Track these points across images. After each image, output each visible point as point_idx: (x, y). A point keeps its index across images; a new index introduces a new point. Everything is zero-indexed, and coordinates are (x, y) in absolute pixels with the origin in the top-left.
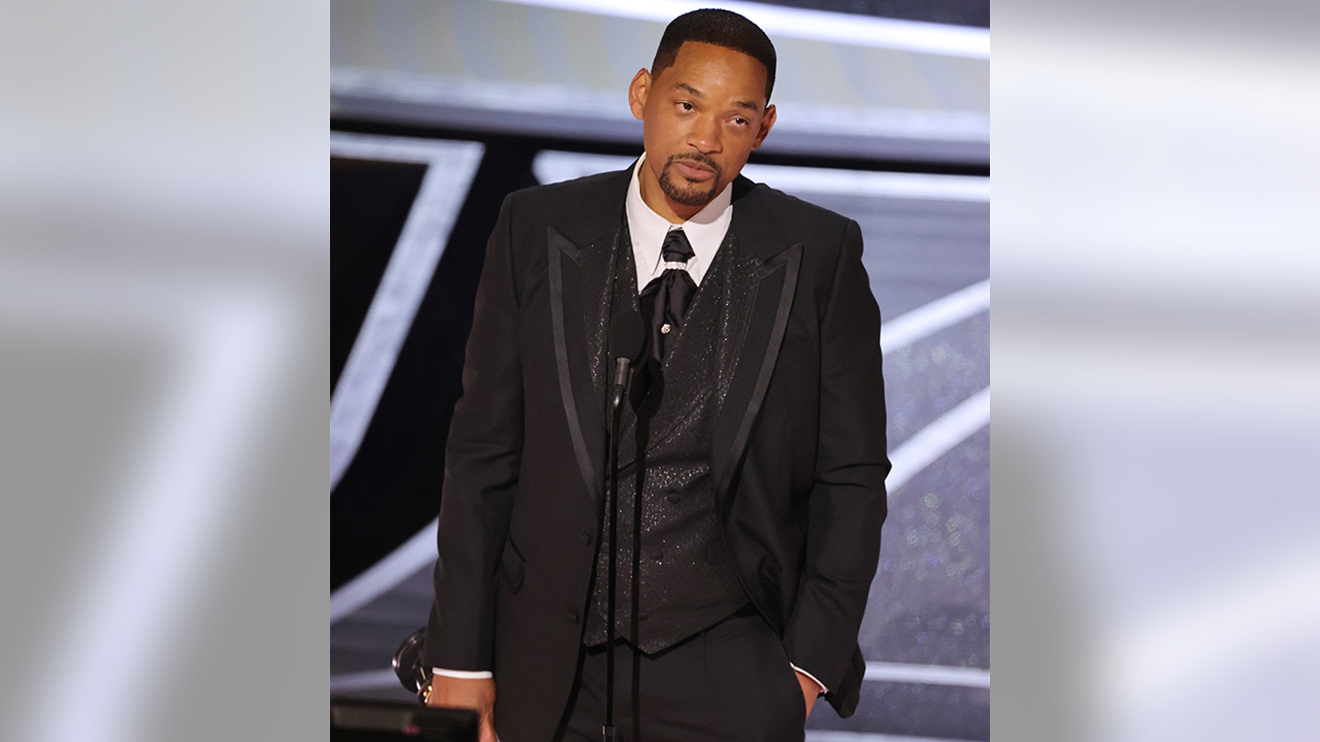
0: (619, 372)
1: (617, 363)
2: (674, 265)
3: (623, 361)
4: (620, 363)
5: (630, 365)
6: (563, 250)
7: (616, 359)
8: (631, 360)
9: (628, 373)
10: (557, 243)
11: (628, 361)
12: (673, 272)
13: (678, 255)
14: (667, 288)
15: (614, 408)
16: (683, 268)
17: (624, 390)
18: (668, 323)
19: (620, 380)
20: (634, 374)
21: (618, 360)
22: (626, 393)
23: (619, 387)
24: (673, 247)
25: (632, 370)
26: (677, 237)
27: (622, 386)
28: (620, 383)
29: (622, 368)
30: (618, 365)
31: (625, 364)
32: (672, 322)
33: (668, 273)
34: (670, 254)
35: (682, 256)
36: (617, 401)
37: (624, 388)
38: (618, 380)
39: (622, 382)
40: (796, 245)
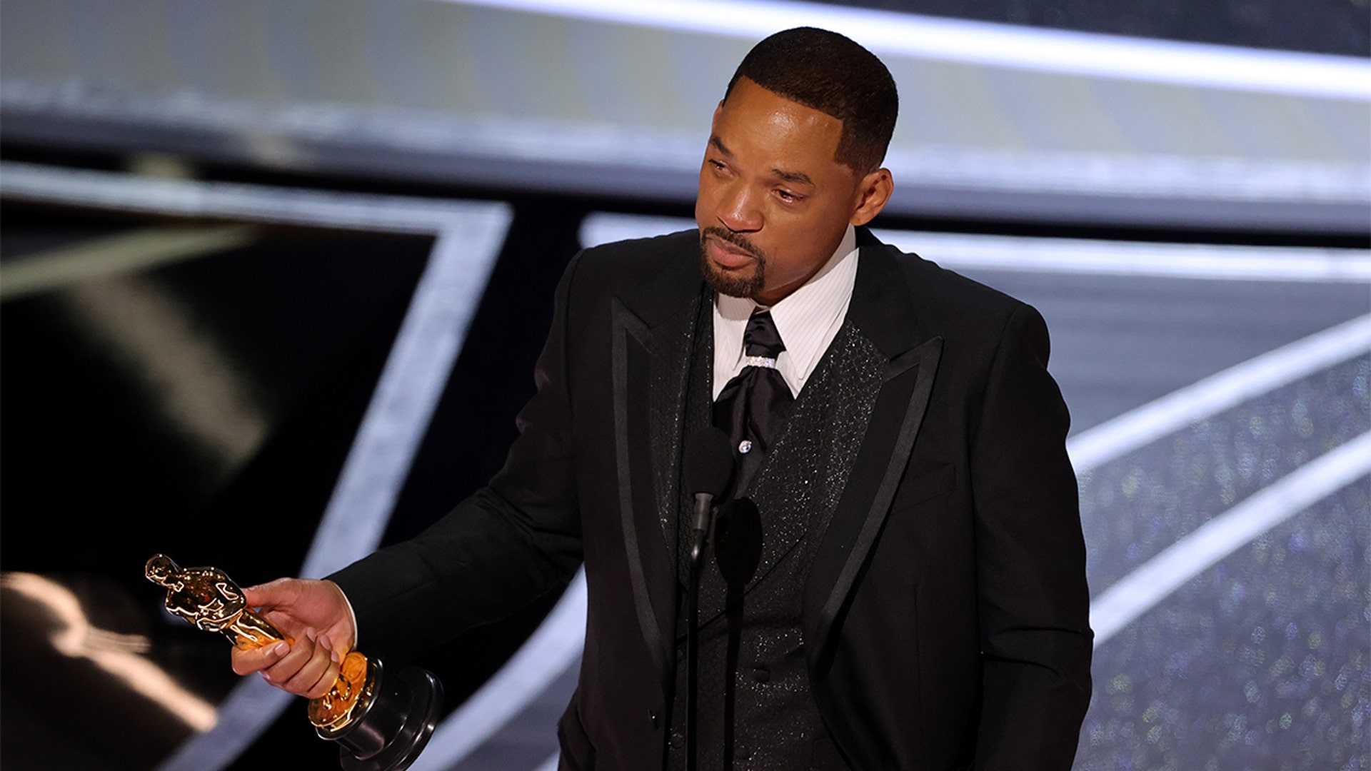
0: (698, 512)
1: (695, 500)
2: (758, 361)
3: (703, 498)
4: (699, 502)
5: (713, 503)
6: (629, 331)
7: (693, 495)
8: (715, 496)
9: (710, 514)
10: (623, 322)
11: (711, 497)
12: (756, 371)
13: (764, 349)
14: (749, 393)
16: (771, 366)
17: (706, 537)
18: (747, 440)
19: (700, 523)
20: (718, 514)
21: (697, 496)
22: (708, 541)
24: (756, 337)
25: (715, 510)
26: (762, 323)
27: (701, 530)
28: (699, 527)
29: (702, 507)
30: (696, 503)
31: (707, 501)
32: (755, 438)
33: (749, 373)
34: (753, 346)
35: (768, 350)
36: (696, 552)
37: (705, 534)
38: (697, 524)
39: (702, 526)
40: (934, 339)
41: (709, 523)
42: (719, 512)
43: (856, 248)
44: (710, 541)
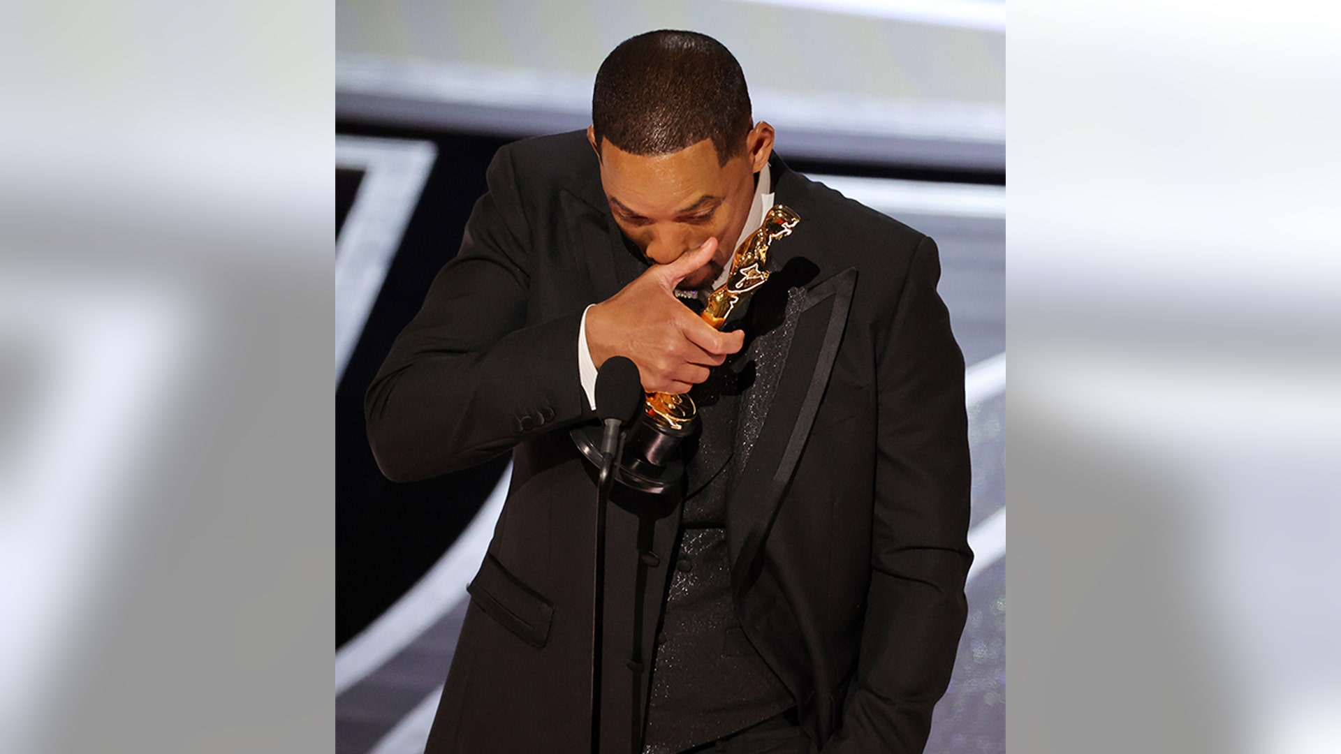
0: (607, 437)
1: (604, 425)
3: (612, 423)
4: (609, 426)
5: (621, 428)
7: (603, 420)
8: (623, 421)
11: (620, 422)
15: (601, 482)
17: (614, 460)
19: (609, 447)
20: (626, 439)
21: (606, 421)
22: (615, 464)
23: (607, 456)
25: (624, 435)
27: (610, 454)
28: (608, 451)
29: (611, 432)
30: (606, 428)
31: (615, 426)
37: (613, 457)
38: (606, 449)
39: (610, 449)
40: (848, 270)
41: (618, 446)
42: (627, 436)
43: (771, 193)
44: (618, 464)
